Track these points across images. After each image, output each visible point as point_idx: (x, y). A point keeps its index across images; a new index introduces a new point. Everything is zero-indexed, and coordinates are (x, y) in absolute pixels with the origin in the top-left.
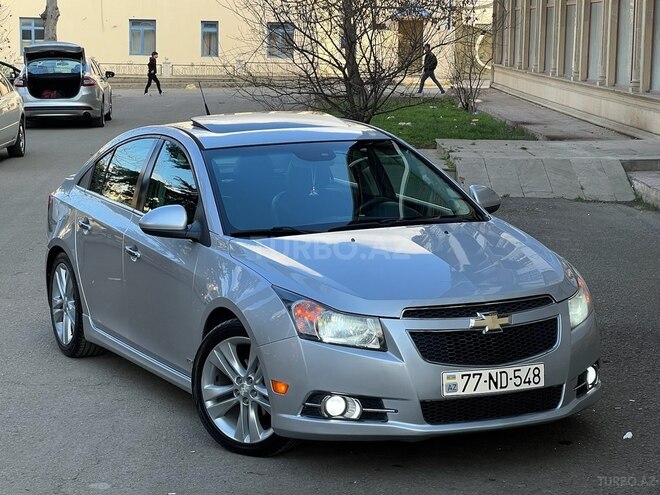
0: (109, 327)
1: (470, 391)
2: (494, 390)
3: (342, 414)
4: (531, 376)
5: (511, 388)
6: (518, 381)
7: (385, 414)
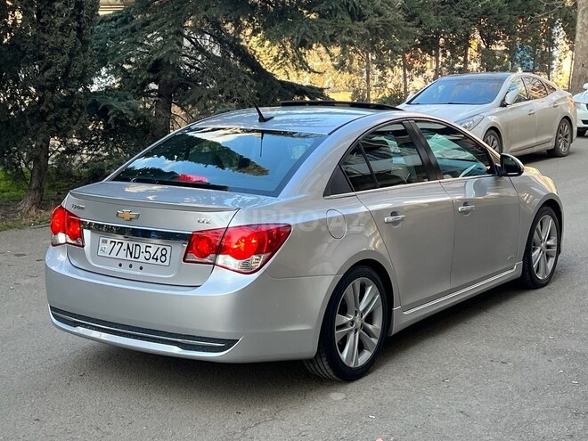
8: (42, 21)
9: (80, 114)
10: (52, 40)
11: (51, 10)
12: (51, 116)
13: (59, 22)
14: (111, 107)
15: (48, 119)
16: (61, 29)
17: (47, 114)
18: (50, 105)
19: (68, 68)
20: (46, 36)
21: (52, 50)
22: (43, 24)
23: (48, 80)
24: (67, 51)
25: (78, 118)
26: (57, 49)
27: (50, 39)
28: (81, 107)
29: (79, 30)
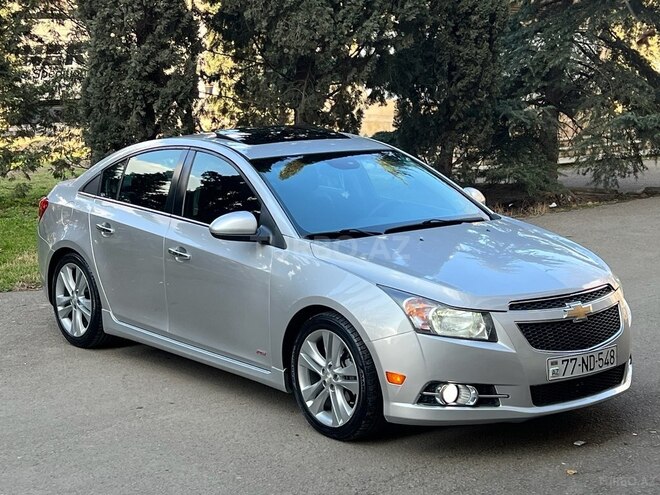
0: (133, 319)
1: (568, 375)
2: (585, 372)
3: (455, 401)
4: (609, 358)
5: (597, 370)
6: (600, 363)
7: (497, 399)
8: (458, 33)
9: (486, 123)
10: (467, 51)
11: (467, 23)
12: (461, 125)
13: (474, 34)
14: (511, 116)
15: (457, 128)
16: (476, 40)
17: (457, 122)
18: (461, 115)
19: (479, 78)
20: (461, 48)
21: (467, 62)
22: (459, 37)
23: (460, 90)
24: (479, 62)
25: (483, 126)
26: (470, 60)
27: (465, 51)
28: (487, 116)
29: (490, 41)
